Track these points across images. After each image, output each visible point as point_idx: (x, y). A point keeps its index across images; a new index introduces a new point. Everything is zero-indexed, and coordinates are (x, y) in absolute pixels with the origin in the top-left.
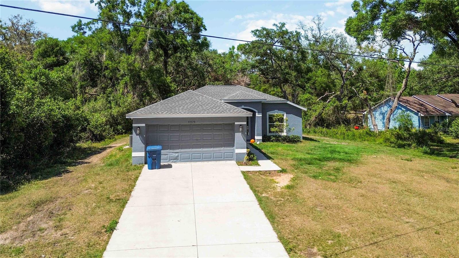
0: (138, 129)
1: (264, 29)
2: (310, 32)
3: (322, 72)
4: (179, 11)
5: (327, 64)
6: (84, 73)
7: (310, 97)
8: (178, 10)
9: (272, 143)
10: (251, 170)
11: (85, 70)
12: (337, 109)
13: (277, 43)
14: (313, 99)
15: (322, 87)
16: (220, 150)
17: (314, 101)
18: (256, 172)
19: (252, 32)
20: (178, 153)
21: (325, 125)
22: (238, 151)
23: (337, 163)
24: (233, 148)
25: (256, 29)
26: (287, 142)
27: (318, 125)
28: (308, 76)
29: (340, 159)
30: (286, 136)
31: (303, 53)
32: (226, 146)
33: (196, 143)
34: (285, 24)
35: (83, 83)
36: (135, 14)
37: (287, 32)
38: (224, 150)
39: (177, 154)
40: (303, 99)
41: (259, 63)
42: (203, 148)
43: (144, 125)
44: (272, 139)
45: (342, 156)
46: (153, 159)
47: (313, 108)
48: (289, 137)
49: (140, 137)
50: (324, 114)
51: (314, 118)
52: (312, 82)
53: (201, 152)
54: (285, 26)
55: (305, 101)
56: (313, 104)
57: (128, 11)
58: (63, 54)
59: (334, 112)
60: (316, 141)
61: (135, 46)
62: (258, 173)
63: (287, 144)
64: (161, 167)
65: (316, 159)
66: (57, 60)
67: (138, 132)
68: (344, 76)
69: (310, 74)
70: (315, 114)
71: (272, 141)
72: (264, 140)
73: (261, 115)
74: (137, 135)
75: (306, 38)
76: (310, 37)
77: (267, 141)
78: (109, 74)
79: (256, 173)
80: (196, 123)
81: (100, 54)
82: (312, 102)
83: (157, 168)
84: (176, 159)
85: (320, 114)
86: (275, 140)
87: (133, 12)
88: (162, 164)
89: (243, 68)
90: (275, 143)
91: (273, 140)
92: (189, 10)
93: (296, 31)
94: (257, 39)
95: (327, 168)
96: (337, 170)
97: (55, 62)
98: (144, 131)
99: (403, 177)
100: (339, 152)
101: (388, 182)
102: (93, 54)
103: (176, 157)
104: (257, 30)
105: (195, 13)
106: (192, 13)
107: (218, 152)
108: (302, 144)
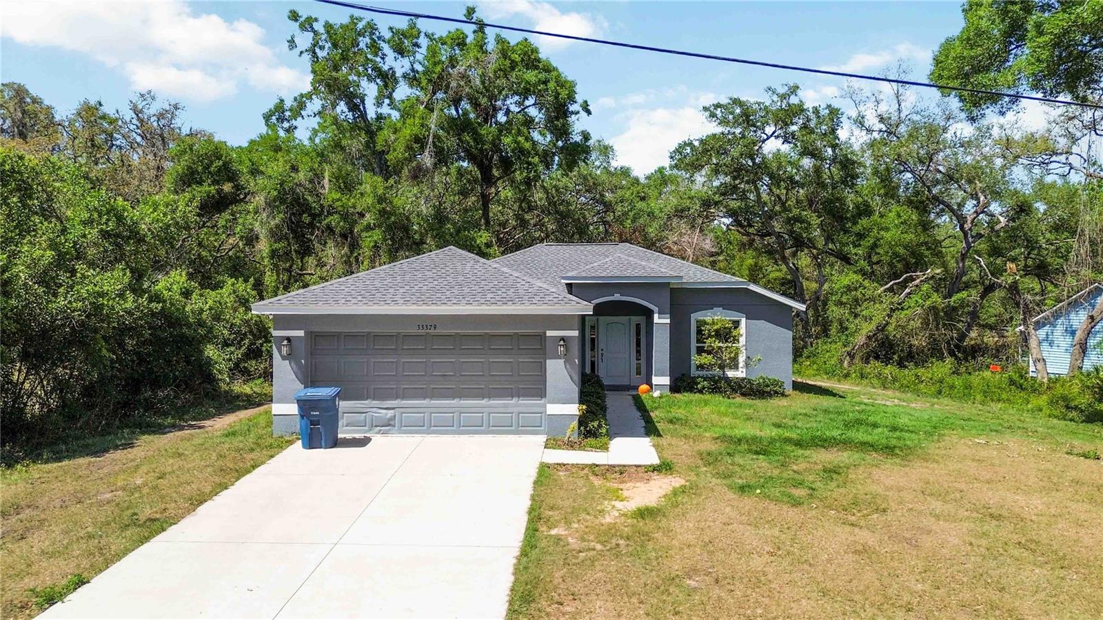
0: (285, 342)
1: (736, 102)
2: (871, 104)
3: (899, 216)
4: (508, 62)
5: (917, 193)
6: (277, 221)
7: (857, 281)
8: (505, 58)
9: (698, 396)
10: (570, 463)
11: (281, 215)
12: (936, 315)
13: (773, 138)
14: (865, 288)
15: (896, 255)
16: (505, 406)
17: (869, 293)
18: (583, 467)
19: (705, 109)
20: (393, 409)
21: (896, 357)
22: (553, 409)
23: (846, 454)
24: (542, 402)
25: (715, 102)
26: (743, 395)
27: (877, 358)
28: (859, 227)
29: (864, 444)
30: (743, 379)
31: (848, 165)
32: (523, 396)
33: (442, 384)
34: (798, 87)
35: (276, 246)
36: (405, 76)
37: (800, 109)
38: (516, 406)
39: (392, 411)
40: (837, 287)
41: (723, 194)
42: (461, 397)
43: (301, 333)
44: (699, 386)
45: (876, 436)
46: (311, 421)
47: (864, 313)
48: (749, 381)
49: (292, 364)
50: (895, 330)
51: (864, 339)
52: (868, 242)
53: (453, 410)
54: (799, 92)
55: (842, 293)
56: (866, 300)
57: (386, 68)
58: (232, 177)
59: (926, 323)
60: (834, 395)
61: (395, 154)
62: (586, 471)
63: (739, 400)
64: (336, 443)
65: (788, 440)
66: (219, 192)
67: (285, 350)
68: (970, 229)
69: (864, 222)
70: (867, 328)
71: (701, 392)
72: (675, 388)
73: (668, 321)
74: (284, 358)
75: (860, 122)
76: (872, 120)
77: (687, 391)
78: (339, 223)
79: (583, 469)
80: (439, 331)
81: (317, 177)
82: (864, 295)
83: (323, 444)
84: (389, 425)
85: (881, 328)
86: (709, 388)
87: (399, 74)
88: (340, 436)
89: (680, 208)
90: (707, 397)
91: (704, 388)
92: (539, 60)
93: (829, 106)
94: (718, 130)
95: (802, 466)
96: (831, 472)
97: (213, 195)
98: (301, 349)
99: (1033, 504)
100: (875, 426)
101: (975, 515)
102: (302, 176)
103: (390, 419)
104: (718, 106)
105: (555, 69)
106: (548, 69)
107: (502, 410)
108: (783, 402)
